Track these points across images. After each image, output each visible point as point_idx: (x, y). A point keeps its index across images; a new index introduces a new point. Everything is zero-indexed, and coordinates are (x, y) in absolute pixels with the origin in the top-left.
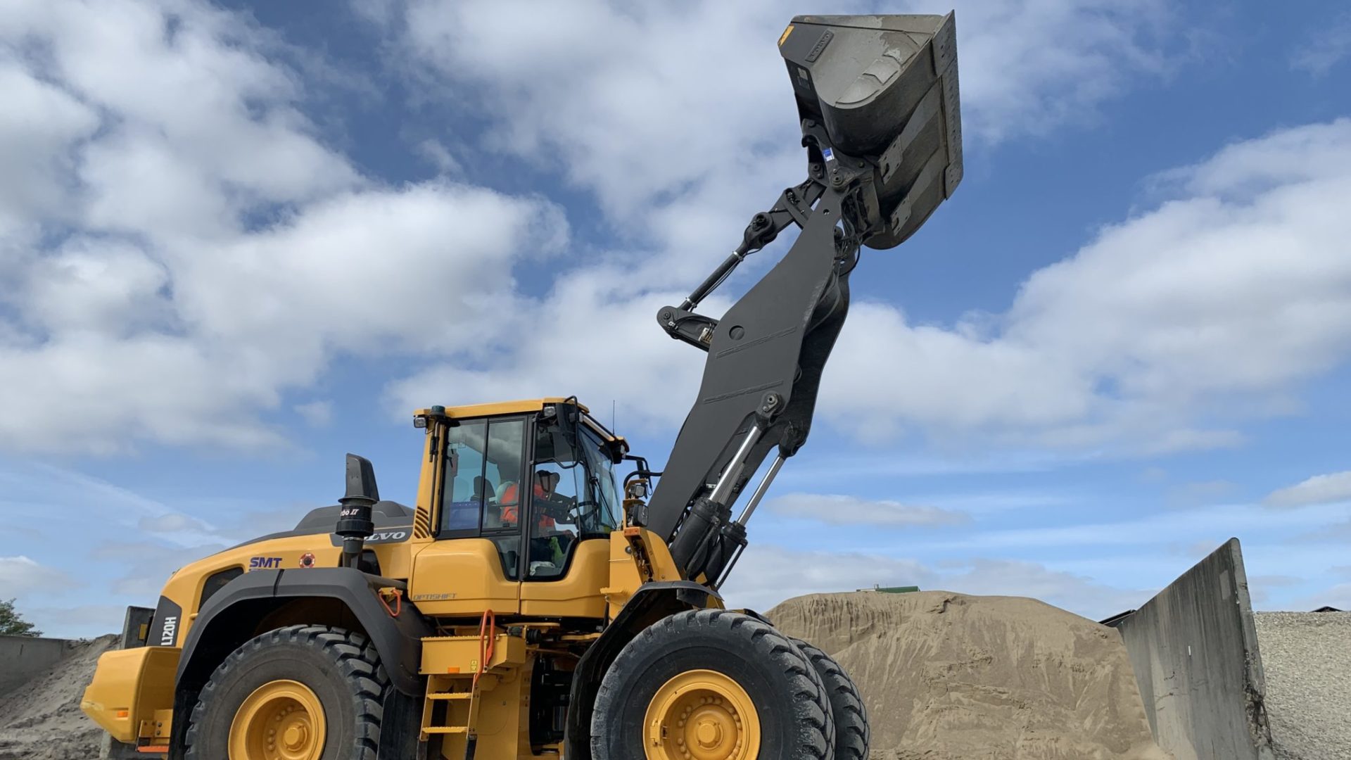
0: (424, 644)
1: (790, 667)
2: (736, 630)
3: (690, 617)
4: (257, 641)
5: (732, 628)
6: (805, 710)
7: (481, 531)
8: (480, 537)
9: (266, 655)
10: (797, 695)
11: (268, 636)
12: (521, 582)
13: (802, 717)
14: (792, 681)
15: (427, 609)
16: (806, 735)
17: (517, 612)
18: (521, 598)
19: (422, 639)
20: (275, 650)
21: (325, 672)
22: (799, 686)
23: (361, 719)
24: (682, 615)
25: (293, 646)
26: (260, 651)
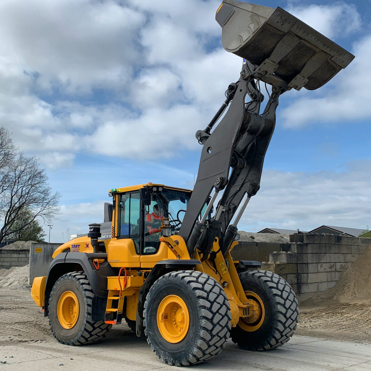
0: (108, 279)
1: (197, 296)
2: (182, 281)
3: (170, 275)
4: (62, 277)
5: (181, 280)
6: (201, 313)
7: (130, 236)
8: (129, 238)
9: (64, 283)
10: (199, 307)
11: (64, 276)
12: (141, 255)
13: (200, 315)
14: (198, 301)
15: (113, 265)
16: (201, 322)
17: (139, 267)
18: (141, 261)
19: (107, 277)
20: (66, 281)
21: (77, 289)
22: (200, 303)
23: (87, 306)
24: (167, 275)
25: (70, 280)
26: (63, 281)
